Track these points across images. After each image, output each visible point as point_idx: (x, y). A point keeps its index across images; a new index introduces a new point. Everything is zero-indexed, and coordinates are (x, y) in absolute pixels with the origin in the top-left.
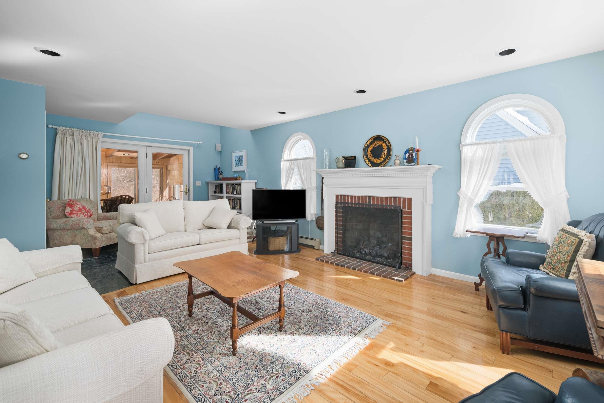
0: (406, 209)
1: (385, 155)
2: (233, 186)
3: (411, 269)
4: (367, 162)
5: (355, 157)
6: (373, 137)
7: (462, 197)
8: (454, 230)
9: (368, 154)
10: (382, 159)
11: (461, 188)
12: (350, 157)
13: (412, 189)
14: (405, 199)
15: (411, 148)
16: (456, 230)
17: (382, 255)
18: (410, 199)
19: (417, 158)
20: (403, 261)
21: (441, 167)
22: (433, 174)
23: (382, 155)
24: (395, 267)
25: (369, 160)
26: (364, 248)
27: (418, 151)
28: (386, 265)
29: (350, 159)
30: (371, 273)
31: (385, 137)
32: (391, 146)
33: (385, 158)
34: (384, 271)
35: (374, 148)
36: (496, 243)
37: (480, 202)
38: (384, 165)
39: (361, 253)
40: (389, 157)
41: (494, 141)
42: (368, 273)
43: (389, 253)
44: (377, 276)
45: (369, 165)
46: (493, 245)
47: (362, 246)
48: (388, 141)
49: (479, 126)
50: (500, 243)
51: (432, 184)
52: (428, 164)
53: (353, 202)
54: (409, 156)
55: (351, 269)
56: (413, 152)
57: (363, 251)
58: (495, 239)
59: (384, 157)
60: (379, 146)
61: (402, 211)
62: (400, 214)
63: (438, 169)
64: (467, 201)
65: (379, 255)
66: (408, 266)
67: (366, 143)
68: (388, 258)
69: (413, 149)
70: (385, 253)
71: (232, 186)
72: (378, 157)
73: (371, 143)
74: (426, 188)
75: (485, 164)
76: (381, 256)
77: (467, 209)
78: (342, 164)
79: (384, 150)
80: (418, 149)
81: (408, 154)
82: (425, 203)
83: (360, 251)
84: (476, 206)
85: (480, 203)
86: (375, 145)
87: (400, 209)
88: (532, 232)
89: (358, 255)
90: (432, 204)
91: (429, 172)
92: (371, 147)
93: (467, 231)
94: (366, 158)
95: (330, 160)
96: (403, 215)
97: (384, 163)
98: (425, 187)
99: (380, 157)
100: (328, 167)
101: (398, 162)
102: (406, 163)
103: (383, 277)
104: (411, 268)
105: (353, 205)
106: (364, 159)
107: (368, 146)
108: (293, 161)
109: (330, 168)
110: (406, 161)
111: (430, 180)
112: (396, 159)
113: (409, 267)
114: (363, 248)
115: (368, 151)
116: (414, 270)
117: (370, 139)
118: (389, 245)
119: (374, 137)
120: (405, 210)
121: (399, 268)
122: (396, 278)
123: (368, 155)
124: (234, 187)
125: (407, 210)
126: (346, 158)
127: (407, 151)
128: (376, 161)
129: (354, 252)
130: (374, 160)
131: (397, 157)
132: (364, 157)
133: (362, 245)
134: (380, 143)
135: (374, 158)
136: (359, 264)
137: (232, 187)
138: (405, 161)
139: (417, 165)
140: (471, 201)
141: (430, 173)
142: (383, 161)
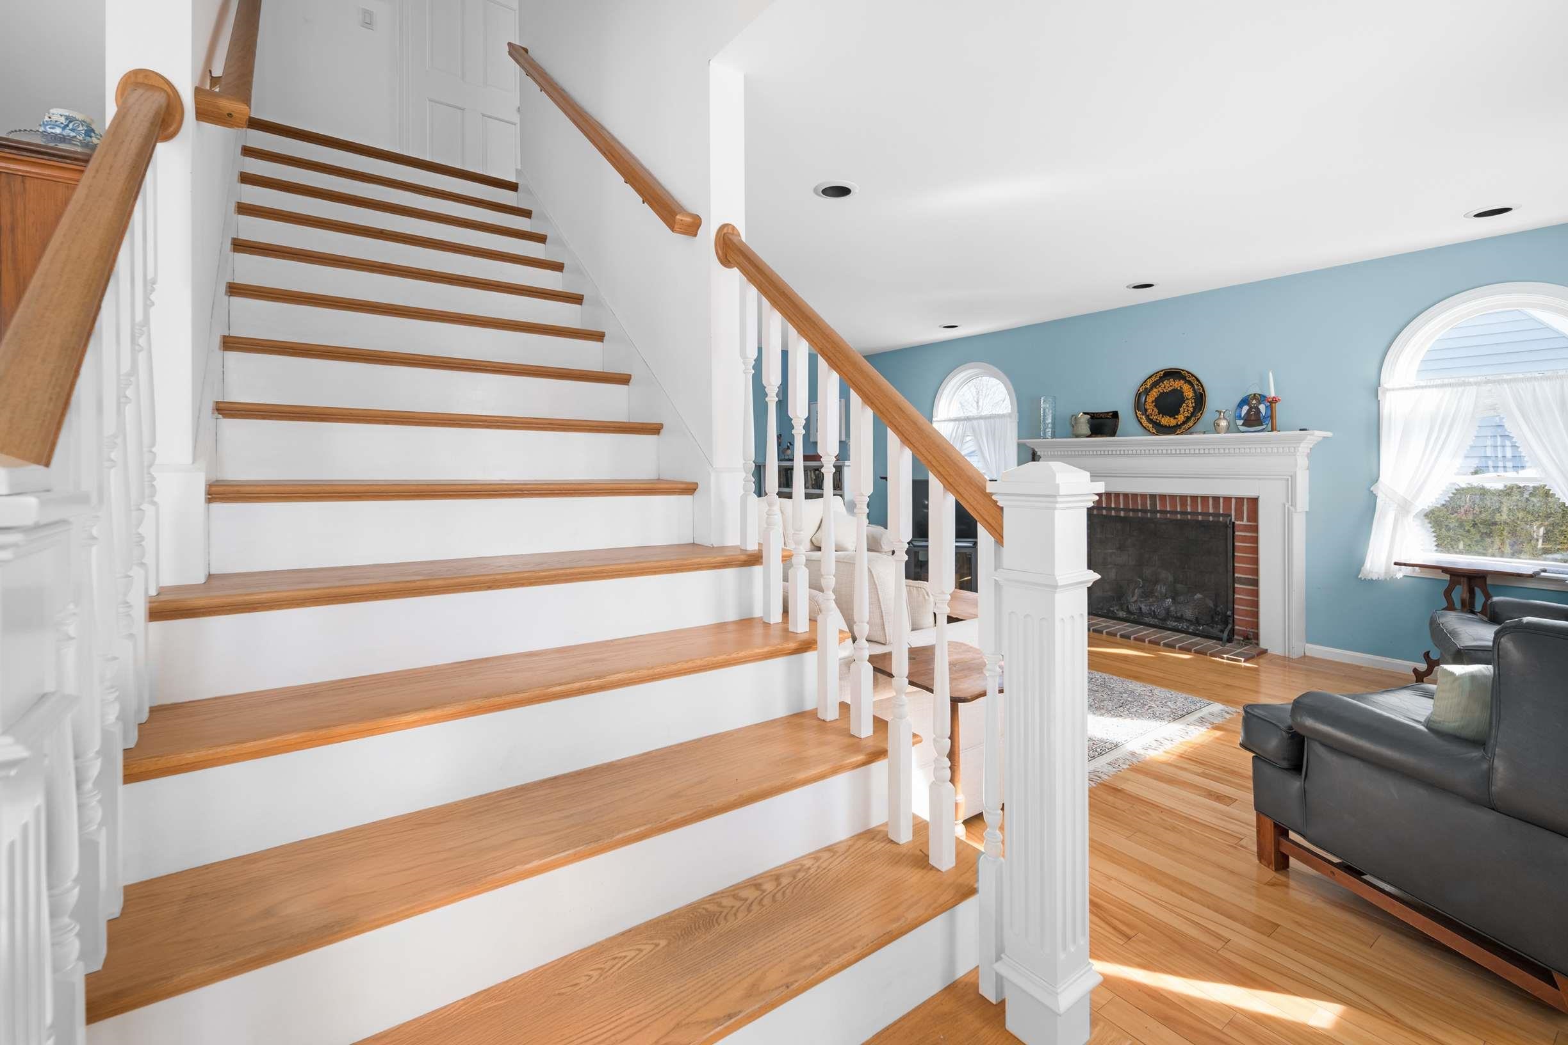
0: (1243, 521)
1: (1188, 410)
2: (817, 472)
3: (1258, 644)
4: (1146, 423)
5: (1115, 415)
6: (1158, 372)
7: (1384, 496)
8: (1362, 563)
9: (1148, 407)
10: (1181, 418)
11: (1380, 478)
12: (1101, 413)
13: (1260, 479)
14: (1240, 500)
15: (1255, 395)
16: (1368, 565)
17: (1182, 615)
18: (1254, 502)
19: (1271, 416)
20: (1236, 627)
21: (1329, 434)
22: (1311, 449)
23: (1182, 409)
24: (1220, 639)
25: (1150, 421)
26: (1136, 601)
27: (1274, 401)
28: (1195, 634)
29: (1102, 418)
30: (1166, 645)
31: (1188, 373)
32: (1204, 391)
33: (1189, 415)
34: (1196, 644)
35: (1162, 395)
36: (1466, 588)
37: (1428, 506)
38: (1188, 431)
39: (1129, 612)
40: (1199, 414)
41: (1463, 381)
42: (1160, 645)
43: (1199, 613)
44: (1181, 651)
45: (1149, 431)
46: (1459, 593)
47: (1133, 597)
48: (1198, 380)
49: (1428, 346)
50: (1478, 591)
51: (1307, 469)
52: (1301, 430)
53: (1113, 506)
54: (1249, 411)
55: (1118, 636)
56: (1260, 404)
57: (1133, 608)
58: (1464, 580)
59: (1186, 414)
60: (1175, 390)
61: (1234, 523)
62: (1230, 531)
63: (1321, 438)
64: (1396, 505)
65: (1172, 617)
66: (1249, 637)
67: (1142, 385)
68: (1197, 622)
69: (1261, 398)
70: (1189, 613)
71: (814, 472)
72: (1173, 413)
73: (1155, 385)
74: (1293, 477)
75: (1441, 430)
76: (1180, 619)
77: (1396, 520)
78: (1085, 428)
79: (1187, 399)
80: (1274, 397)
81: (1246, 408)
82: (1291, 508)
83: (1128, 607)
84: (1416, 516)
85: (1427, 508)
86: (1165, 387)
87: (1231, 520)
88: (1557, 570)
89: (1122, 614)
90: (1308, 510)
91: (1302, 445)
92: (1154, 394)
93: (1396, 564)
94: (1143, 414)
95: (1054, 418)
96: (1237, 533)
97: (1186, 426)
98: (1291, 476)
99: (1178, 413)
100: (1049, 434)
101: (1223, 423)
102: (1242, 425)
103: (1197, 652)
104: (1256, 642)
105: (1113, 511)
106: (1137, 417)
107: (1147, 392)
108: (962, 423)
109: (1053, 436)
110: (1242, 421)
111: (1302, 461)
112: (1219, 418)
113: (1252, 638)
114: (1134, 602)
115: (1145, 401)
116: (1263, 644)
117: (1151, 377)
118: (1196, 597)
119: (1162, 373)
120: (1241, 523)
121: (1230, 640)
122: (1225, 656)
123: (1146, 410)
124: (818, 474)
125: (1245, 522)
126: (1094, 417)
127: (1244, 401)
128: (1166, 421)
129: (1112, 609)
130: (1163, 419)
131: (1222, 414)
132: (1136, 413)
133: (1131, 596)
134: (1177, 384)
135: (1161, 415)
136: (1132, 629)
137: (815, 474)
138: (1240, 422)
139: (1272, 430)
140: (1404, 508)
141: (1304, 448)
142: (1184, 423)
